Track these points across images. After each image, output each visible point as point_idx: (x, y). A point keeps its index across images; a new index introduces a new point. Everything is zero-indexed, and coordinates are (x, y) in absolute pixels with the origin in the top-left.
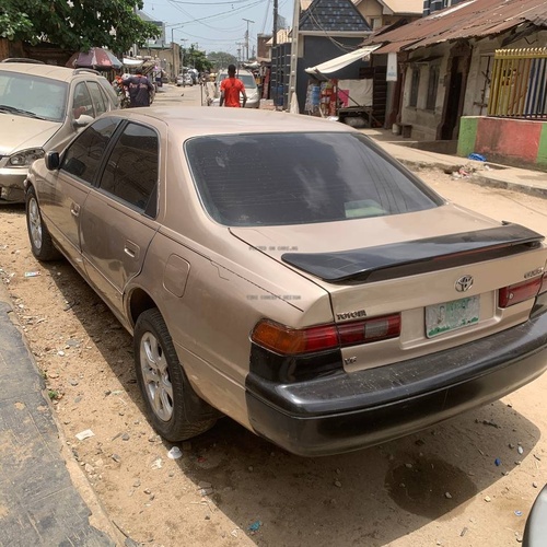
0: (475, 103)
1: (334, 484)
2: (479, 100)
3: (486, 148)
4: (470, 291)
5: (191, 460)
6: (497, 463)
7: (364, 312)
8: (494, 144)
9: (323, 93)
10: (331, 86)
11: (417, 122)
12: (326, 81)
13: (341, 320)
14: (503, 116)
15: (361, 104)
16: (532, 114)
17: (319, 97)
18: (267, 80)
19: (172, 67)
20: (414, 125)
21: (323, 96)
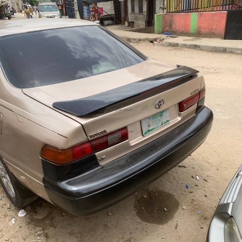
0: (160, 8)
1: (108, 214)
2: (162, 6)
3: (167, 28)
4: (163, 108)
5: (31, 215)
6: (187, 187)
7: (105, 131)
8: (171, 26)
9: (91, 10)
10: (94, 6)
11: (136, 19)
12: (91, 4)
13: (92, 138)
14: (173, 12)
15: (109, 14)
16: (186, 10)
17: (89, 12)
18: (64, 6)
19: (18, 4)
20: (135, 21)
21: (91, 11)
